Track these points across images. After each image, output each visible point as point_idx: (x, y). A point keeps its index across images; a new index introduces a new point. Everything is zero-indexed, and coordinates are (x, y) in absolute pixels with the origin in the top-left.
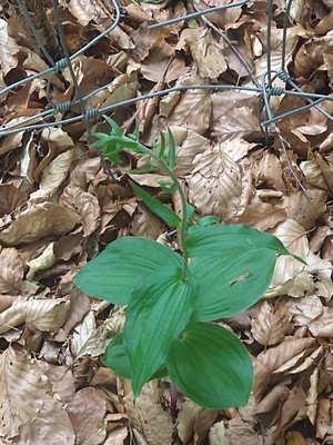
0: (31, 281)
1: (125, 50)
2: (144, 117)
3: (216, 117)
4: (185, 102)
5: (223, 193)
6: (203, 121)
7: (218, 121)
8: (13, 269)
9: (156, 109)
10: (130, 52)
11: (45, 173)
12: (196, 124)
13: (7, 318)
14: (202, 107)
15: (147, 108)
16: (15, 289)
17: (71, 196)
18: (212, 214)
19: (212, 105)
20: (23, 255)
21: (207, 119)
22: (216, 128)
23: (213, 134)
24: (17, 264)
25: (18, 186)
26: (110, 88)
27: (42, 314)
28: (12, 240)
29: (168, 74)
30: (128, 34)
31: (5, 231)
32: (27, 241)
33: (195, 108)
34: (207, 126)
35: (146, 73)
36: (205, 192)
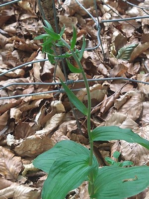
0: (24, 176)
1: (104, 75)
2: (105, 106)
3: (144, 114)
4: (129, 103)
5: (139, 150)
6: (136, 114)
7: (145, 116)
8: (16, 167)
9: (112, 104)
10: (106, 76)
11: (47, 123)
12: (132, 115)
13: (5, 193)
14: (137, 107)
15: (108, 103)
16: (14, 178)
17: (57, 136)
18: (131, 160)
19: (143, 107)
20: (24, 162)
21: (139, 113)
22: (143, 119)
23: (141, 122)
24: (19, 165)
25: (31, 126)
26: (91, 88)
27: (23, 193)
28: (20, 153)
29: (123, 89)
30: (108, 69)
31: (18, 146)
32: (29, 156)
33: (133, 107)
34: (138, 117)
35: (112, 88)
36: (129, 148)
